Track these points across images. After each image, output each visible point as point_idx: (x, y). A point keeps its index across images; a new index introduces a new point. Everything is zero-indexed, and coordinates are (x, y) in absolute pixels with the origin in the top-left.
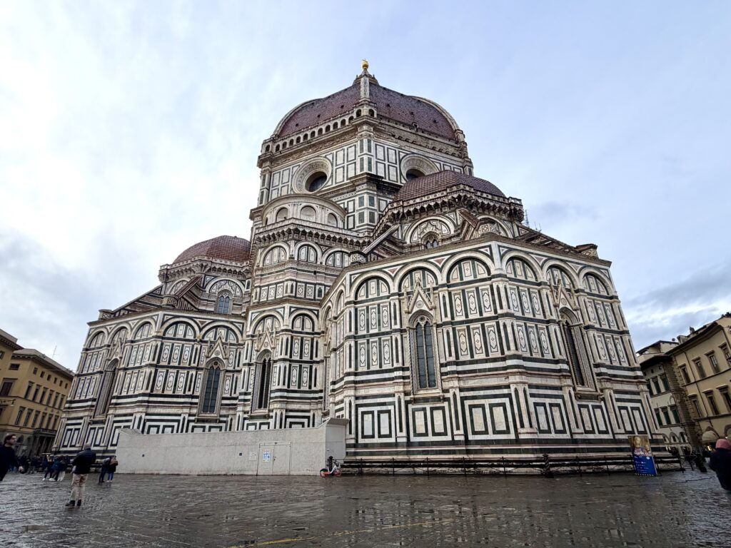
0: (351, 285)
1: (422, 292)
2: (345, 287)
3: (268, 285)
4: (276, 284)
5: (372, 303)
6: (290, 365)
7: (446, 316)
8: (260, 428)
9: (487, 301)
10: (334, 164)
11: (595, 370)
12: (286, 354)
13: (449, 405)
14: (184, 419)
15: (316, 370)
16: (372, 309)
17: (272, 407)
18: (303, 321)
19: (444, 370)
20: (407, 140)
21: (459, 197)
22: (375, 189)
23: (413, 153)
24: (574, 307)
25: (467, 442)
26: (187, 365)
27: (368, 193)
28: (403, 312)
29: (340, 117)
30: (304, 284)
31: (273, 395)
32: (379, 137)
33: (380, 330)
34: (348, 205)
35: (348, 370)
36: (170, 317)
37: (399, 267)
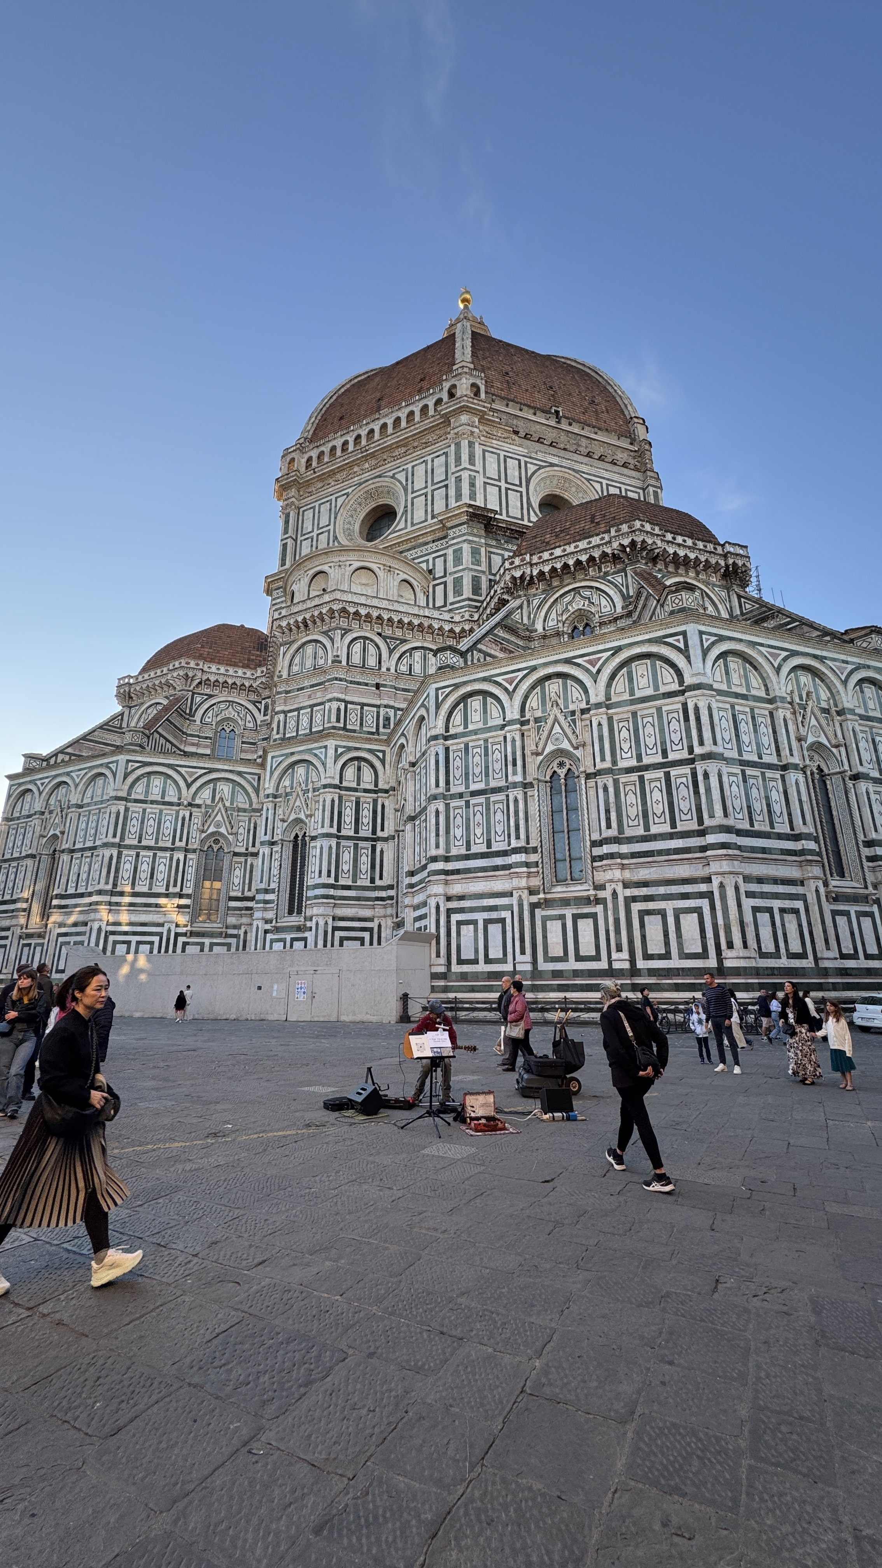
0: (438, 706)
1: (561, 718)
2: (428, 710)
3: (298, 710)
4: (312, 706)
5: (474, 737)
6: (338, 844)
7: (603, 759)
8: (291, 946)
9: (676, 729)
10: (410, 490)
11: (866, 852)
12: (332, 826)
13: (606, 910)
14: (169, 931)
15: (382, 852)
16: (474, 747)
17: (309, 912)
18: (359, 769)
19: (597, 851)
20: (539, 441)
21: (633, 543)
22: (483, 533)
23: (552, 465)
24: (834, 742)
25: (634, 971)
26: (169, 845)
27: (470, 542)
28: (528, 752)
29: (420, 400)
30: (359, 707)
31: (311, 893)
32: (489, 436)
33: (487, 783)
34: (434, 565)
35: (433, 852)
36: (138, 765)
37: (521, 674)
